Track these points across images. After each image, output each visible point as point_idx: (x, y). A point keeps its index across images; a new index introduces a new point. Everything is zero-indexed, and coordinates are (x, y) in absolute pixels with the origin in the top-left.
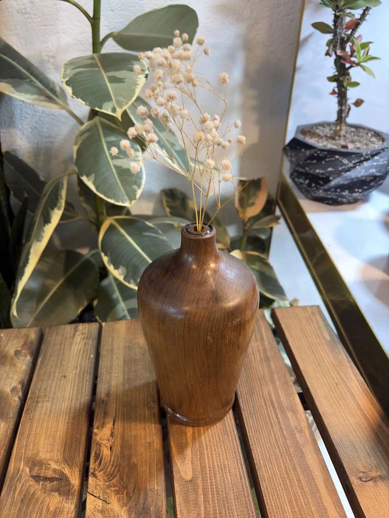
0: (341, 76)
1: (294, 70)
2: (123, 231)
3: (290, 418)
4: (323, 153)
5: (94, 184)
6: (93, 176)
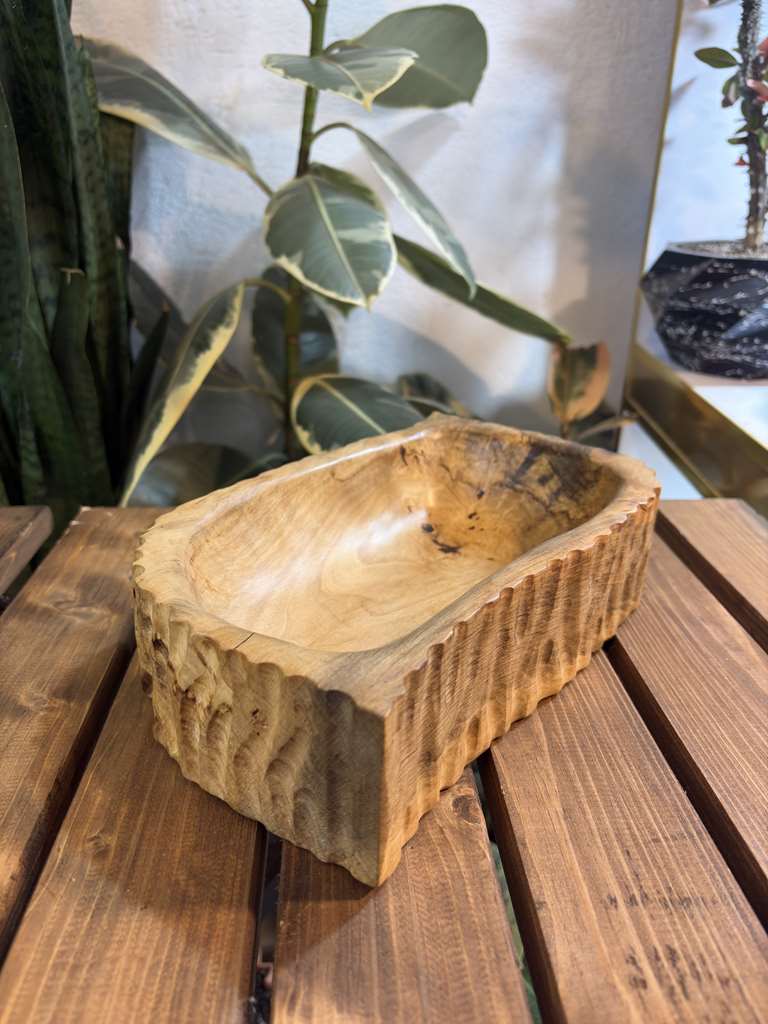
0: (755, 129)
1: (660, 144)
2: (338, 395)
3: (712, 633)
4: (725, 266)
5: (302, 266)
6: (299, 256)
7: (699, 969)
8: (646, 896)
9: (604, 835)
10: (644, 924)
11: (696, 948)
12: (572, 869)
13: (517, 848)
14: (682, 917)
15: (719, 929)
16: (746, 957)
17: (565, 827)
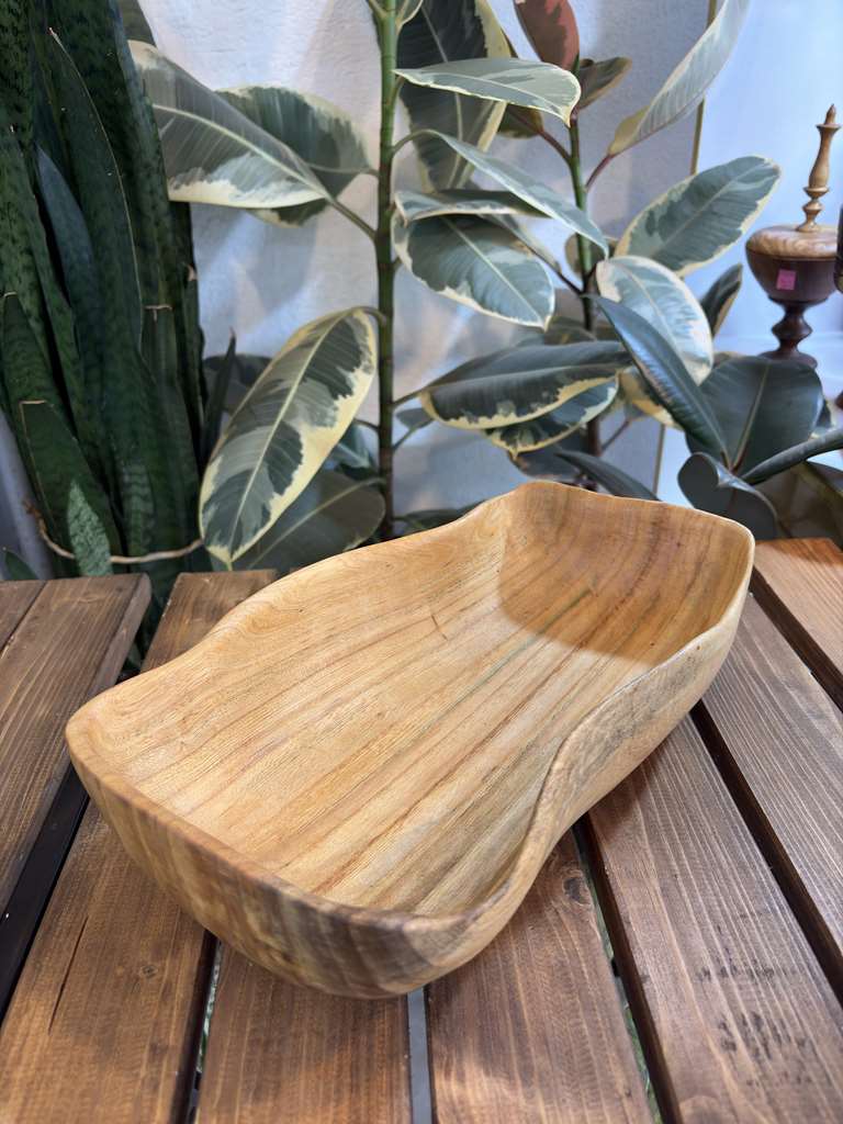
7: (779, 1032)
8: (735, 968)
9: (698, 913)
10: (732, 993)
11: (777, 1014)
12: (671, 945)
13: (622, 926)
14: (766, 987)
15: (797, 997)
16: (819, 1021)
17: (663, 904)
